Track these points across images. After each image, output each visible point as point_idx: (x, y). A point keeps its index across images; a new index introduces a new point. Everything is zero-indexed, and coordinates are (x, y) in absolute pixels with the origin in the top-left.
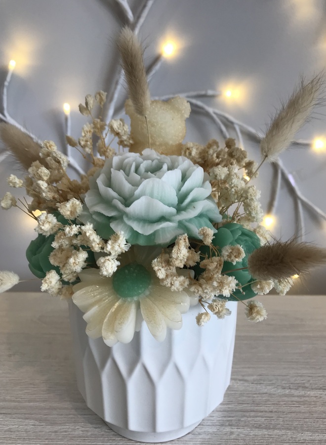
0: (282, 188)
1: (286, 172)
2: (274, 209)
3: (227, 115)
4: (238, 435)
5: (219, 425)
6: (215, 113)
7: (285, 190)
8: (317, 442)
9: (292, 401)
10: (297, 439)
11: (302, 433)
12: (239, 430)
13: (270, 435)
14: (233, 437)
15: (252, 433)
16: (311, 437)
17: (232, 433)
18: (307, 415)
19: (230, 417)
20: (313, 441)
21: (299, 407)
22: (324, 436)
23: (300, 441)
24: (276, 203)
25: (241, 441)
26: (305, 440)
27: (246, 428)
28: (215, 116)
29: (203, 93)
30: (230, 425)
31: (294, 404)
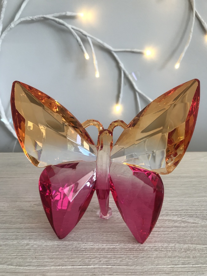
0: (125, 84)
1: (127, 73)
2: (120, 99)
3: (82, 30)
4: (32, 246)
5: (21, 239)
6: (72, 28)
7: (127, 86)
8: (95, 250)
9: (88, 220)
10: (79, 248)
11: (86, 243)
12: (35, 242)
13: (59, 245)
14: (27, 247)
15: (45, 244)
16: (92, 247)
17: (28, 244)
18: (96, 230)
19: (33, 232)
20: (92, 249)
21: (93, 224)
22: (103, 245)
23: (82, 250)
24: (121, 95)
25: (32, 250)
26: (86, 249)
27: (42, 240)
28: (72, 30)
29: (64, 14)
30: (29, 239)
31: (89, 222)
